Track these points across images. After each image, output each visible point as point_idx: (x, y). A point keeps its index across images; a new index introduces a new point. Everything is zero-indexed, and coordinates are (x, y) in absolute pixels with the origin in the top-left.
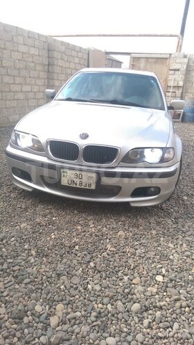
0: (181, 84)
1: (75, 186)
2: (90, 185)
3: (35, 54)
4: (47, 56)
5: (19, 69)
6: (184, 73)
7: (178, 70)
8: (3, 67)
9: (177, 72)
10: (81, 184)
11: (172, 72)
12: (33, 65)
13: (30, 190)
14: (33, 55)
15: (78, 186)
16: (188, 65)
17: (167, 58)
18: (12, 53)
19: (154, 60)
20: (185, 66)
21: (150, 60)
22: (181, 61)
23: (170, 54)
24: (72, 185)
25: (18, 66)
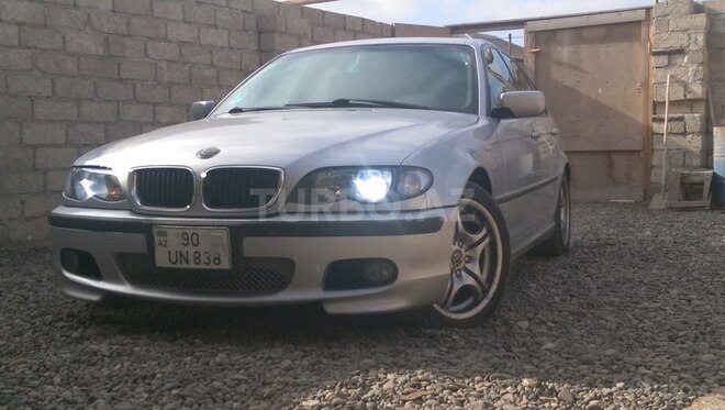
0: (698, 90)
1: (184, 265)
2: (218, 260)
3: (219, 43)
4: (255, 47)
5: (169, 86)
6: (701, 57)
7: (681, 52)
8: (121, 80)
9: (678, 60)
10: (197, 259)
11: (664, 60)
12: (212, 72)
13: (95, 298)
14: (211, 49)
15: (192, 265)
16: (711, 34)
17: (639, 22)
18: (150, 45)
19: (601, 31)
20: (701, 38)
21: (586, 33)
22: (684, 22)
23: (648, 10)
24: (178, 265)
25: (166, 78)
